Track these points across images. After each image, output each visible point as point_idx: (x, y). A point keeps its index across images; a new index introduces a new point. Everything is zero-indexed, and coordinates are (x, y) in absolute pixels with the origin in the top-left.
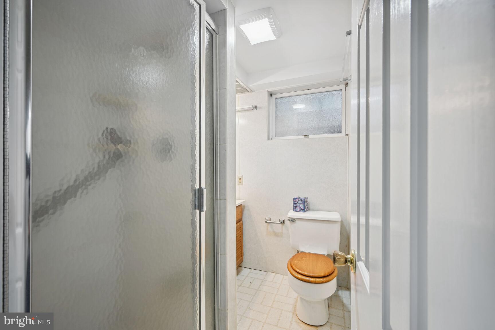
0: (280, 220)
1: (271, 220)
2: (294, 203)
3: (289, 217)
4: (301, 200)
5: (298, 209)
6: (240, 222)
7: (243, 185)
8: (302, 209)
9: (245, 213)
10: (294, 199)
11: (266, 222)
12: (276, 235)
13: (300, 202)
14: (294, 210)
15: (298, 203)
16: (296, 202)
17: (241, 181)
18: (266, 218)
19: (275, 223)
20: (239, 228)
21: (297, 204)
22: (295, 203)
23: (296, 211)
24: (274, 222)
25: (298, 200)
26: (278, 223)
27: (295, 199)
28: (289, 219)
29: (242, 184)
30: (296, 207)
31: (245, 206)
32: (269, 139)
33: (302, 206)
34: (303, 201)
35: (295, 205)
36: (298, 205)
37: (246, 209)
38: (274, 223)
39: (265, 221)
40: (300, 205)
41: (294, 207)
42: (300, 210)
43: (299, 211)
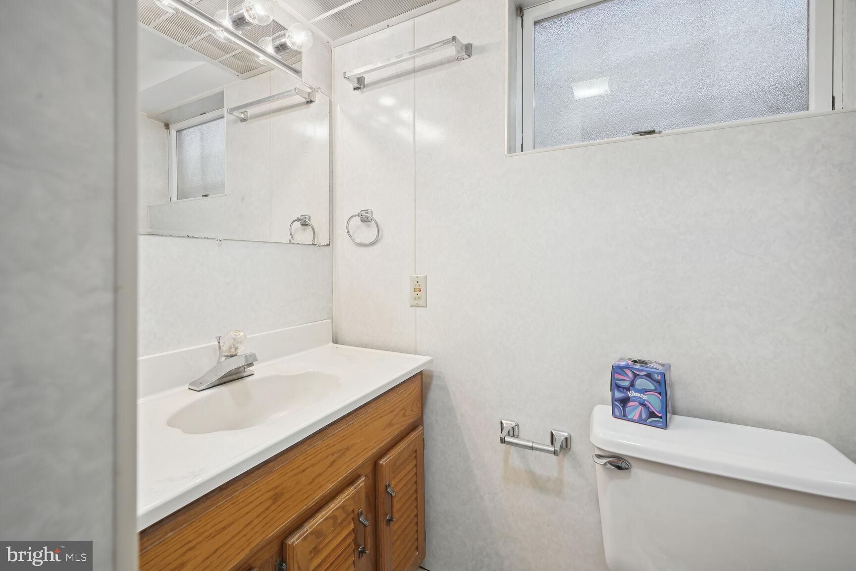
0: (552, 435)
1: (521, 435)
2: (615, 386)
3: (599, 448)
4: (649, 376)
5: (635, 410)
6: (413, 435)
7: (426, 307)
8: (652, 415)
9: (434, 396)
10: (617, 370)
11: (503, 441)
12: (537, 483)
13: (641, 383)
14: (617, 413)
15: (632, 384)
16: (626, 384)
17: (418, 293)
18: (502, 423)
19: (537, 449)
20: (410, 456)
21: (628, 389)
22: (618, 387)
23: (624, 417)
24: (530, 444)
25: (635, 375)
26: (548, 451)
27: (622, 368)
28: (599, 456)
29: (424, 305)
30: (625, 401)
31: (434, 374)
32: (511, 150)
33: (654, 402)
34: (658, 382)
35: (618, 395)
36: (631, 394)
37: (435, 382)
38: (532, 448)
39: (499, 435)
40: (645, 397)
41: (614, 399)
42: (644, 416)
43: (641, 421)
